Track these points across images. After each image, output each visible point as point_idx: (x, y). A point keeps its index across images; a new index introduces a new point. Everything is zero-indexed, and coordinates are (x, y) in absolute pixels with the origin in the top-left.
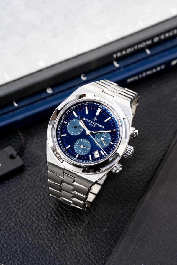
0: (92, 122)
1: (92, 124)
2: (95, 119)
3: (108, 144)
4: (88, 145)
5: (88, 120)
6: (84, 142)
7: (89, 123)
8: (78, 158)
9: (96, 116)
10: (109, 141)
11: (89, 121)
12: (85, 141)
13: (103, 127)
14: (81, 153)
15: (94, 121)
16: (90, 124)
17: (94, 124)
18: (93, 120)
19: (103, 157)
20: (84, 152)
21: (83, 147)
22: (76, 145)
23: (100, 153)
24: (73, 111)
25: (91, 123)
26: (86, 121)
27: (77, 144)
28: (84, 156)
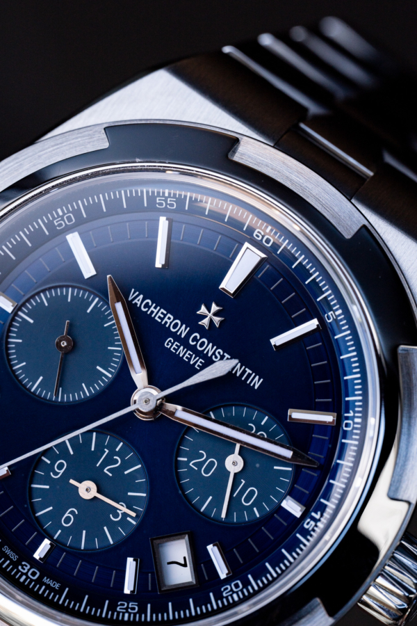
0: (183, 331)
1: (184, 342)
2: (209, 314)
3: (269, 502)
4: (130, 483)
5: (157, 313)
6: (110, 461)
7: (165, 332)
8: (45, 566)
9: (221, 297)
10: (282, 484)
11: (169, 320)
12: (112, 453)
13: (257, 382)
14: (75, 531)
15: (201, 330)
16: (170, 344)
17: (193, 349)
18: (192, 321)
19: (219, 597)
20: (95, 532)
21: (94, 493)
22: (51, 468)
23: (200, 561)
24: (69, 229)
25: (177, 337)
26: (149, 318)
27: (61, 466)
28: (90, 556)
